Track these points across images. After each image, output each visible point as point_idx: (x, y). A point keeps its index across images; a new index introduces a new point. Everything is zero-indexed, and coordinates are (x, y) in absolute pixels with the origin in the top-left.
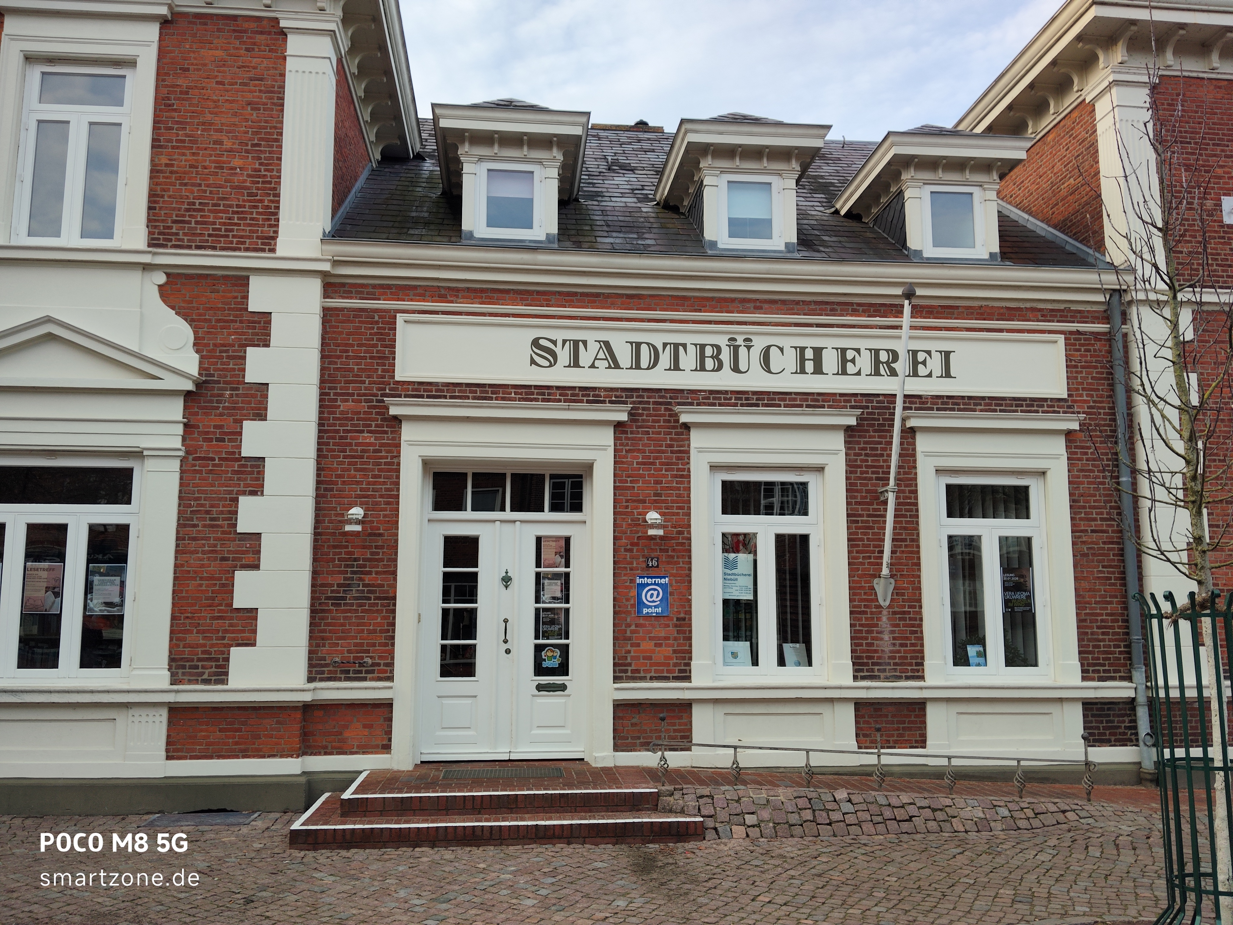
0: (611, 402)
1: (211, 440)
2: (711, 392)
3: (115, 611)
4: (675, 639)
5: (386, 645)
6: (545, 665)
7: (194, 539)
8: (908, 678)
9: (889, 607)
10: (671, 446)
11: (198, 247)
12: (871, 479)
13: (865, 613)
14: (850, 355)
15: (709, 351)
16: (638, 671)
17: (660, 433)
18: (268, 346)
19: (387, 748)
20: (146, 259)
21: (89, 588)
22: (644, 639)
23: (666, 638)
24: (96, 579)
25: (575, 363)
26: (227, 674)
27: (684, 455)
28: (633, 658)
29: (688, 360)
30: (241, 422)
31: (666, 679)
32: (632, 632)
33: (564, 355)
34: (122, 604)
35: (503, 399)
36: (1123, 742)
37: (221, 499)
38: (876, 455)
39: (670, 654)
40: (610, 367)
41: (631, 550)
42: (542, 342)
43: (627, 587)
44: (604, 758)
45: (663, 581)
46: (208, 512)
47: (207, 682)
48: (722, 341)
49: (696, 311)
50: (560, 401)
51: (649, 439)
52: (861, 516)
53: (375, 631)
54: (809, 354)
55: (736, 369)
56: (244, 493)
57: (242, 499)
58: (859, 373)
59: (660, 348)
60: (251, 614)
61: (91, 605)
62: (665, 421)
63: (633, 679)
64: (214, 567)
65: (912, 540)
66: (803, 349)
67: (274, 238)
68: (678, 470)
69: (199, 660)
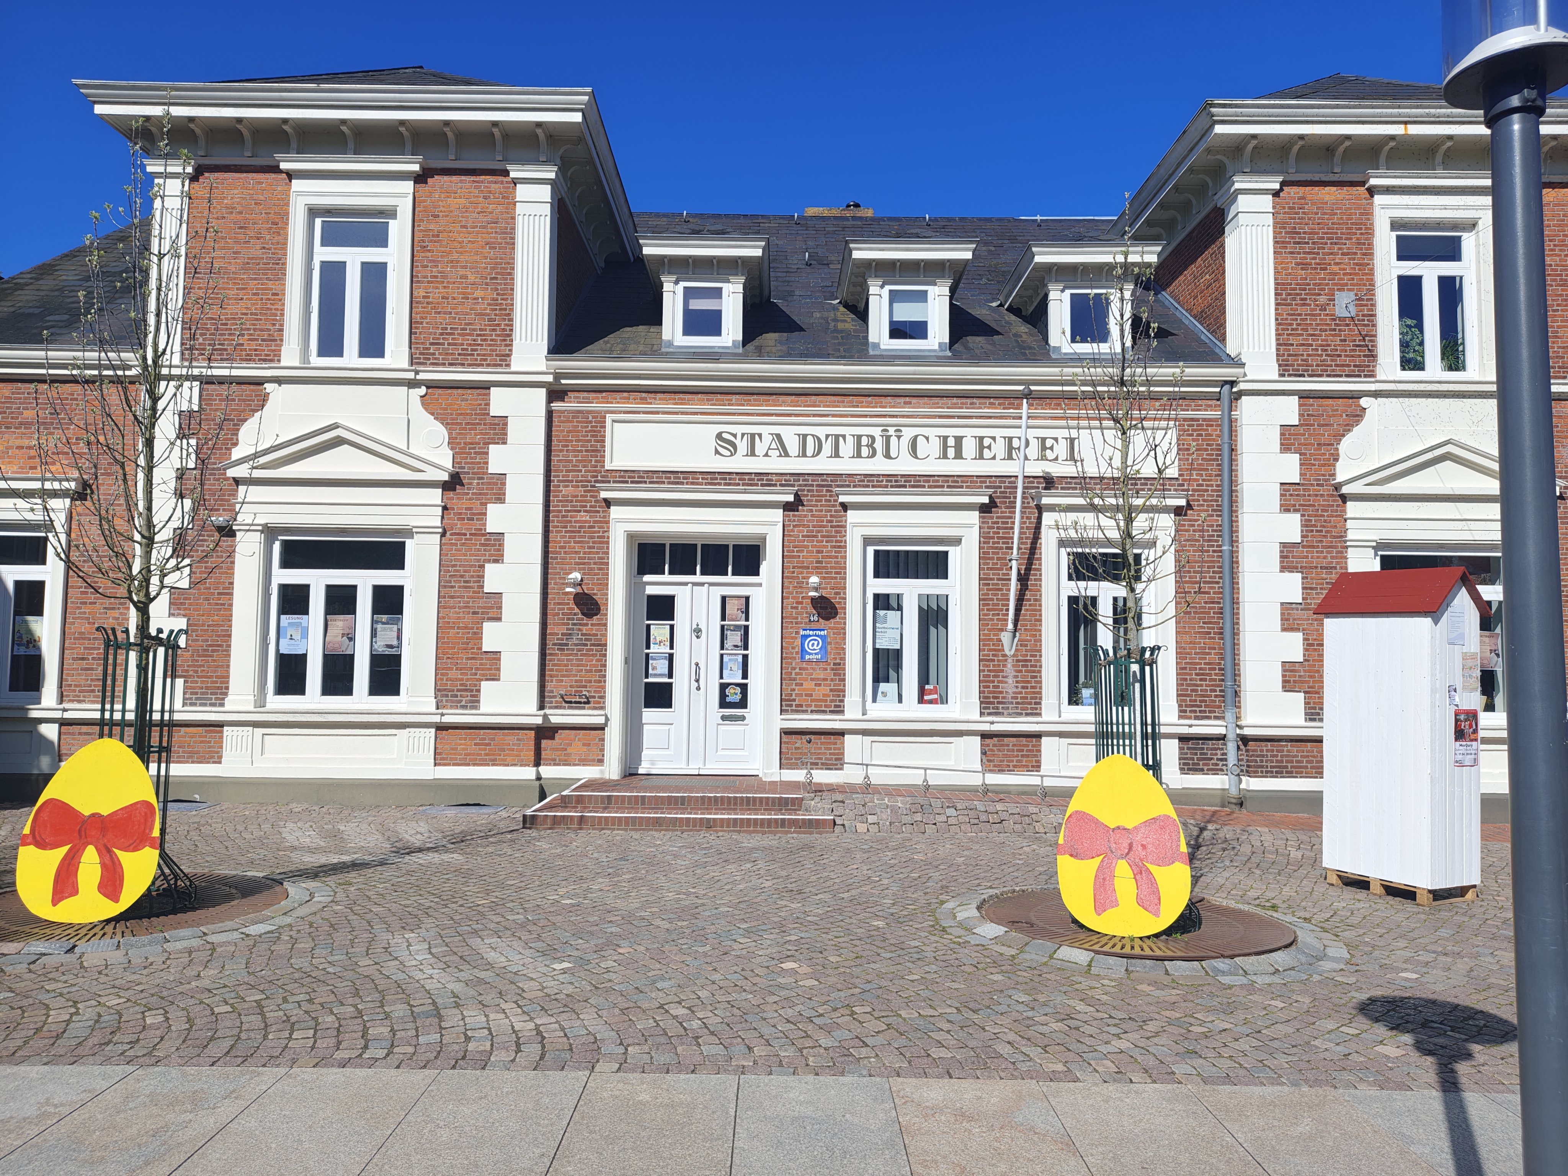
0: (781, 485)
1: (463, 519)
2: (866, 475)
3: (393, 651)
4: (832, 680)
5: (600, 682)
6: (728, 700)
7: (452, 597)
8: (1027, 715)
9: (1014, 656)
10: (831, 521)
11: (451, 364)
12: (1001, 548)
13: (993, 660)
14: (986, 442)
15: (864, 441)
16: (801, 706)
17: (821, 511)
18: (505, 443)
19: (601, 761)
20: (411, 375)
21: (374, 633)
22: (806, 680)
23: (826, 680)
24: (379, 627)
25: (752, 453)
26: (478, 702)
27: (841, 528)
28: (796, 695)
29: (847, 448)
30: (486, 504)
31: (824, 712)
32: (797, 674)
33: (742, 446)
34: (400, 646)
35: (692, 483)
36: (1215, 771)
37: (471, 566)
38: (1006, 528)
39: (828, 692)
40: (781, 456)
41: (796, 608)
42: (725, 435)
43: (793, 638)
44: (772, 774)
45: (822, 633)
46: (462, 576)
47: (464, 707)
48: (876, 432)
49: (854, 406)
50: (739, 484)
51: (812, 516)
52: (992, 579)
53: (591, 671)
54: (951, 442)
55: (888, 456)
56: (489, 561)
57: (487, 565)
58: (994, 458)
59: (823, 440)
60: (496, 656)
61: (376, 646)
62: (826, 501)
63: (797, 711)
64: (468, 619)
65: (1036, 600)
66: (945, 438)
67: (509, 355)
68: (837, 541)
69: (458, 690)
